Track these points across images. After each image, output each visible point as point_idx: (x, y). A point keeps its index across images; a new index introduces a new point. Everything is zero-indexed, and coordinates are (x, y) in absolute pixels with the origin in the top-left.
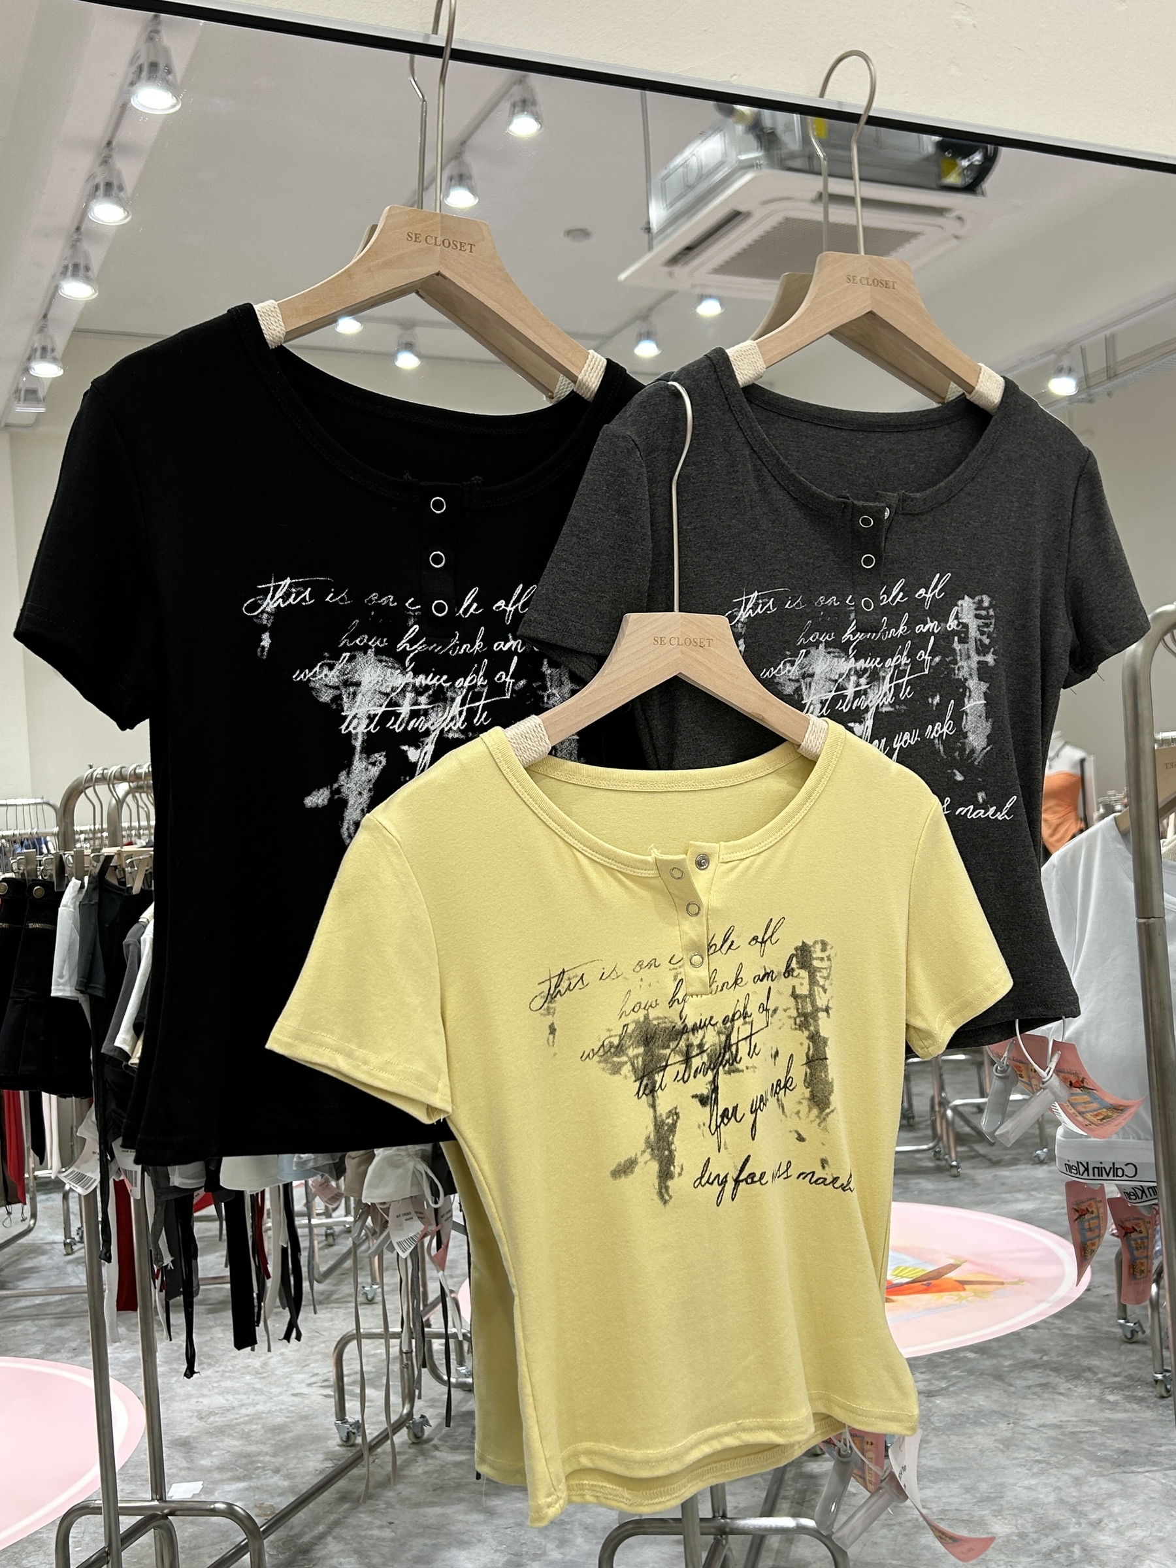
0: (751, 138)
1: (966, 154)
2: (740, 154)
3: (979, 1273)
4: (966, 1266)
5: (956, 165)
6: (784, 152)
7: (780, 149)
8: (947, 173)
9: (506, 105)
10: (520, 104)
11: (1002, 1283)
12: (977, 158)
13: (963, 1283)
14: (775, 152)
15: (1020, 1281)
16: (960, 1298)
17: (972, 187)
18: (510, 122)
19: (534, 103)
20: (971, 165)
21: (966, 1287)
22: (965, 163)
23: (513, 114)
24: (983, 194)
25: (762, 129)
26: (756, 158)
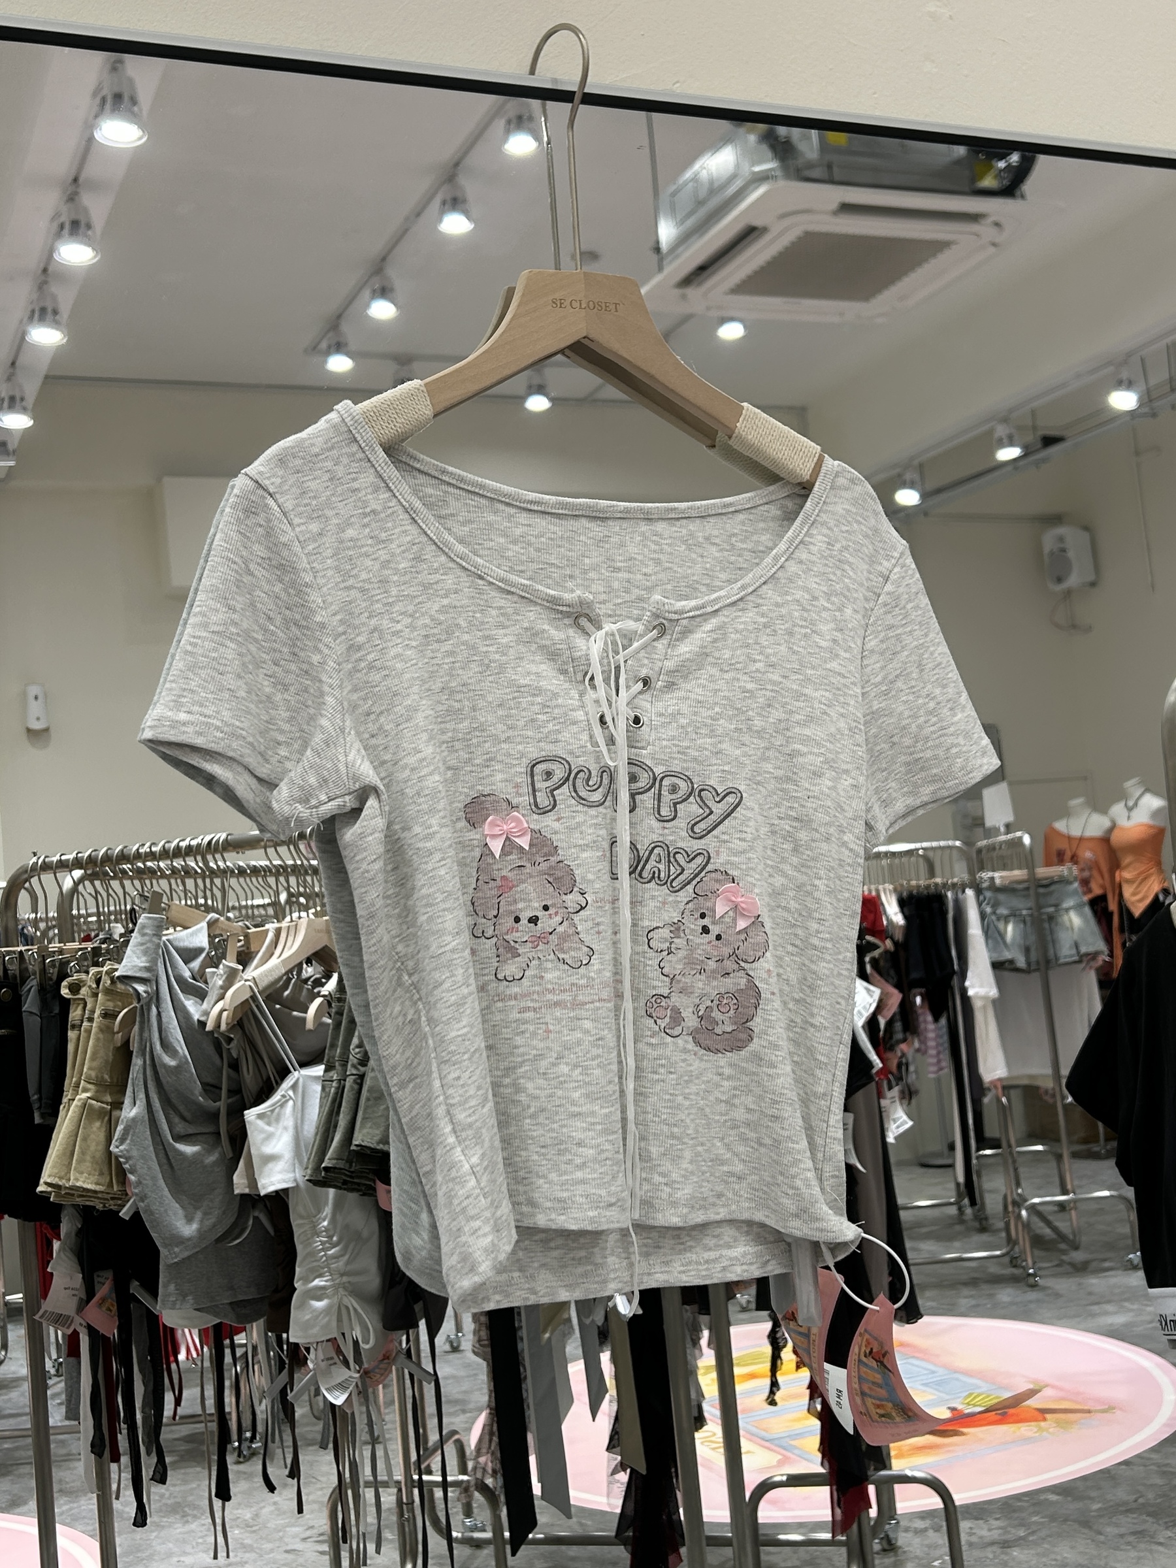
1: (1003, 156)
2: (753, 165)
3: (1063, 1399)
4: (1047, 1392)
5: (991, 167)
6: (800, 162)
8: (981, 177)
9: (499, 124)
10: (513, 122)
11: (1089, 1412)
12: (1013, 159)
13: (1043, 1412)
14: (791, 162)
15: (1110, 1409)
16: (1040, 1429)
17: (1010, 190)
18: (505, 141)
20: (1008, 167)
21: (1048, 1416)
22: (1001, 165)
23: (508, 131)
25: (777, 138)
26: (772, 170)
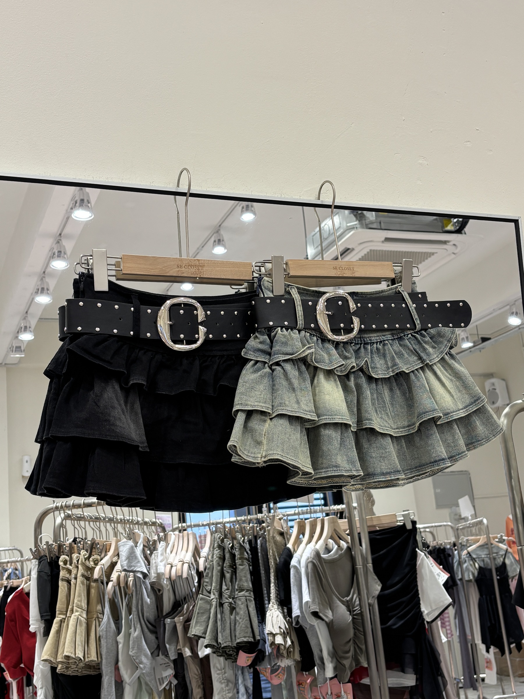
0: (352, 215)
2: (347, 223)
6: (367, 221)
10: (245, 207)
14: (364, 221)
17: (459, 231)
18: (241, 215)
22: (455, 220)
24: (465, 233)
26: (356, 225)
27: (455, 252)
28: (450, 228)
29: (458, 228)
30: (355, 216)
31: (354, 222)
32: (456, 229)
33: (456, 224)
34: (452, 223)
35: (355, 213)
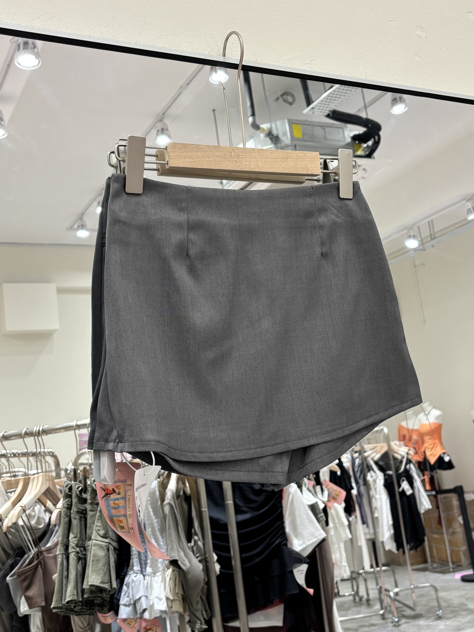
0: (268, 139)
1: (365, 142)
2: (263, 146)
5: (361, 147)
6: (283, 145)
7: (280, 143)
8: (357, 151)
9: (154, 132)
10: (160, 130)
12: (370, 143)
14: (279, 145)
17: (369, 155)
18: (156, 139)
19: (167, 130)
20: (368, 146)
22: (365, 145)
23: (157, 135)
24: (374, 158)
25: (273, 135)
26: (271, 148)
27: (365, 176)
28: (360, 152)
29: (367, 153)
30: (271, 139)
31: (269, 145)
32: (365, 154)
33: (366, 149)
34: (362, 149)
35: (271, 136)
